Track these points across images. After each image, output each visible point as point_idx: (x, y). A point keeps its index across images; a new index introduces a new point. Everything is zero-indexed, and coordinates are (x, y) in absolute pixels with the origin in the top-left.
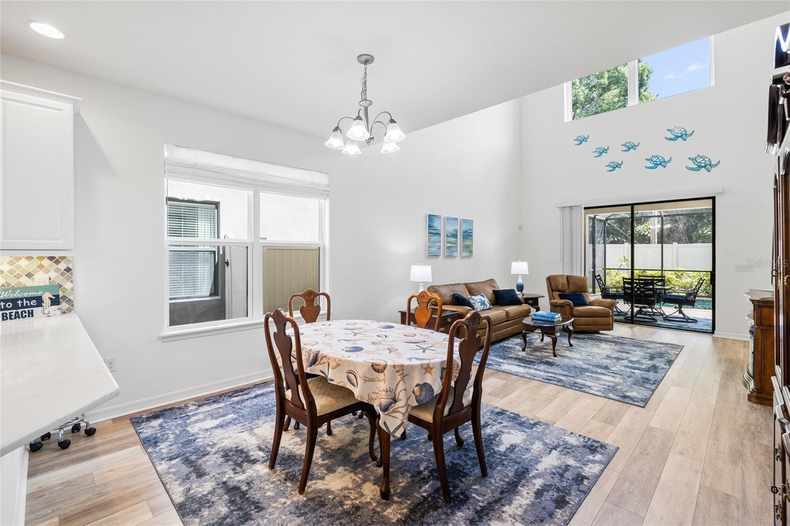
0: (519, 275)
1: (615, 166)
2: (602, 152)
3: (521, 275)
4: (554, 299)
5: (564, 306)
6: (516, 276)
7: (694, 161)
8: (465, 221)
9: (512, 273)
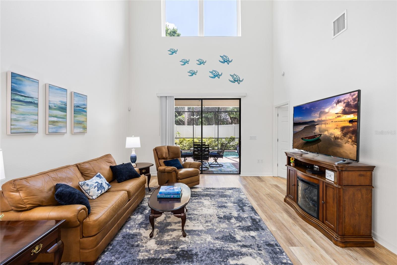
0: (133, 148)
1: (193, 73)
2: (185, 62)
3: (134, 148)
4: (161, 166)
5: (172, 172)
6: (130, 150)
7: (233, 77)
8: (77, 95)
9: (126, 147)
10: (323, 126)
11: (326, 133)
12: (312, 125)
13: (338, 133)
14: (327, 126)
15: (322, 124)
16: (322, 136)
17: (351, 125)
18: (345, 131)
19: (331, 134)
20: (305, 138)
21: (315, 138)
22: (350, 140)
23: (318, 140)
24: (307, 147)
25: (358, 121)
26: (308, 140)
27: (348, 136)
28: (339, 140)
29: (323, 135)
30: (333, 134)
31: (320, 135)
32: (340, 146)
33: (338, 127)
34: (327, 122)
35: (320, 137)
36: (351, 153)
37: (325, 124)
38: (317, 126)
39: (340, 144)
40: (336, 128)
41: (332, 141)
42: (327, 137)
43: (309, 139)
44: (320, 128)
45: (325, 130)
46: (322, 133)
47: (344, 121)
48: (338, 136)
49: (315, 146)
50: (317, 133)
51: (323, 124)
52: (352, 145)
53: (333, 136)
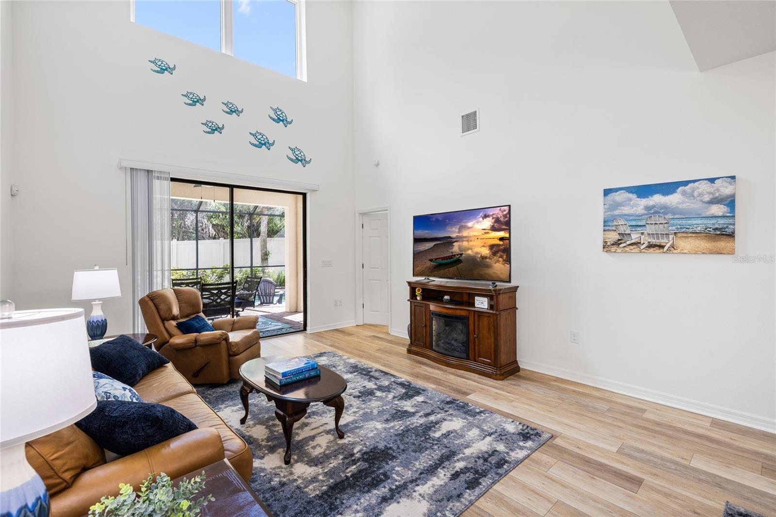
0: (94, 300)
1: (215, 129)
2: (196, 101)
3: (99, 300)
6: (88, 304)
7: (293, 152)
10: (465, 244)
11: (470, 252)
12: (448, 242)
13: (486, 252)
14: (471, 243)
15: (463, 241)
16: (463, 255)
17: (501, 243)
18: (494, 249)
19: (477, 253)
20: (436, 259)
21: (453, 258)
22: (500, 259)
23: (459, 261)
24: (440, 270)
25: (509, 239)
26: (440, 261)
27: (499, 255)
28: (488, 260)
29: (466, 254)
30: (479, 253)
31: (461, 254)
32: (488, 266)
33: (486, 245)
34: (470, 239)
35: (459, 257)
36: (502, 274)
37: (468, 241)
38: (455, 243)
39: (489, 264)
40: (483, 246)
41: (478, 261)
42: (472, 257)
43: (442, 260)
44: (460, 247)
45: (468, 249)
46: (464, 253)
47: (493, 238)
48: (486, 255)
49: (453, 269)
50: (455, 252)
51: (465, 241)
52: (504, 264)
53: (479, 256)
